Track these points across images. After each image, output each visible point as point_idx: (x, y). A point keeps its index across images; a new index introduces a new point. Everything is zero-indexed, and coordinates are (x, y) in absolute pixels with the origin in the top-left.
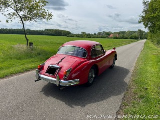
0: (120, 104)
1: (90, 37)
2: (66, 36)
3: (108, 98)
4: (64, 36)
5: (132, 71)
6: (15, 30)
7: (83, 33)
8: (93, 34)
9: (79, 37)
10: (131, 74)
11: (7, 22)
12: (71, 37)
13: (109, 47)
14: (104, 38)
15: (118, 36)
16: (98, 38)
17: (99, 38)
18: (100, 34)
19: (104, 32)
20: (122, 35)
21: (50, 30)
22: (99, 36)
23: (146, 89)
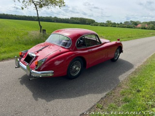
0: (93, 104)
1: (115, 27)
2: (90, 24)
3: (83, 95)
4: (87, 24)
5: (136, 67)
6: (44, 17)
7: (108, 21)
8: (119, 23)
9: (103, 26)
10: (133, 70)
11: (23, 9)
12: (95, 25)
13: (129, 37)
14: (130, 27)
15: (147, 26)
16: (123, 27)
17: (125, 27)
18: (126, 23)
19: (131, 21)
20: (151, 25)
21: (75, 18)
22: (125, 26)
23: (139, 91)
